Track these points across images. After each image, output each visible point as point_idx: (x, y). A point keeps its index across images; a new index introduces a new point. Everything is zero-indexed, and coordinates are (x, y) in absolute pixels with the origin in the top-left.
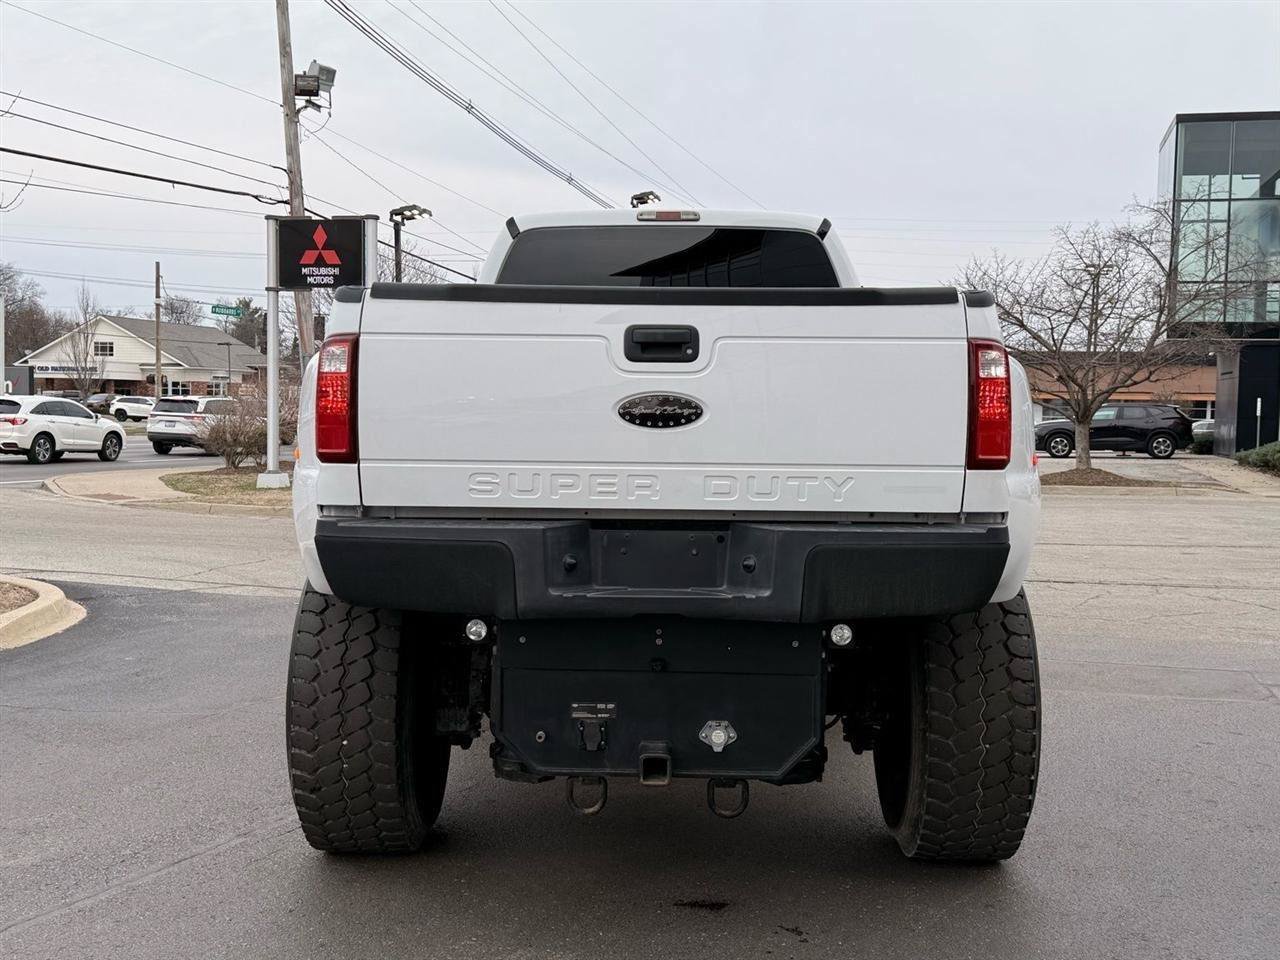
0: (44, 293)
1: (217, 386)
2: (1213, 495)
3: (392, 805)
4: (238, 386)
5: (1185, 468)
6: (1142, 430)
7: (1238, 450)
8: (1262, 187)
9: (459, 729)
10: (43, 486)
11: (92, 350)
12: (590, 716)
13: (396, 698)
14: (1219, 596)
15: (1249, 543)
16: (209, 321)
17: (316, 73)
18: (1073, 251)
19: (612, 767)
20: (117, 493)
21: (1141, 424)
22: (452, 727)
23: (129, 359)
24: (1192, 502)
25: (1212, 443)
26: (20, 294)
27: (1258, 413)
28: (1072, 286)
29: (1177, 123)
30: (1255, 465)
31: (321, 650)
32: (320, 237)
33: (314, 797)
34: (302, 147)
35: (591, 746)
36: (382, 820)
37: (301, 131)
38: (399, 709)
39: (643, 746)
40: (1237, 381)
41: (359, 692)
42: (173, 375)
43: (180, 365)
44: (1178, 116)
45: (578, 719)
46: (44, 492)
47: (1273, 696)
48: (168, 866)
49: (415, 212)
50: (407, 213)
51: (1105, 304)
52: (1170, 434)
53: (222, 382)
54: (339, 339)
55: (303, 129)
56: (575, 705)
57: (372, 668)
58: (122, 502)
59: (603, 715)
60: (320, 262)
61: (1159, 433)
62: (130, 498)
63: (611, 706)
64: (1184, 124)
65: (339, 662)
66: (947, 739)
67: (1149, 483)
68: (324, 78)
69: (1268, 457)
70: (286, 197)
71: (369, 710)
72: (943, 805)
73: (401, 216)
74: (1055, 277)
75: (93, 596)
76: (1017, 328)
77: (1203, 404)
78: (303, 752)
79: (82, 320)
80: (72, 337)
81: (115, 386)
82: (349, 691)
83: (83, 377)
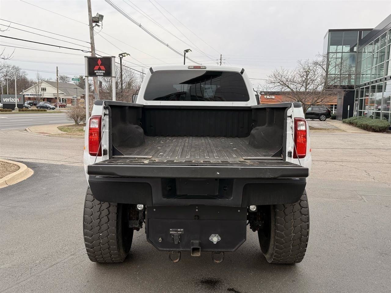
0: (27, 74)
1: (74, 100)
2: (337, 132)
3: (115, 252)
4: (79, 99)
5: (329, 124)
6: (318, 113)
7: (343, 119)
8: (350, 49)
9: (136, 226)
10: (26, 130)
11: (40, 90)
12: (175, 233)
13: (116, 221)
14: (343, 165)
15: (348, 147)
16: (72, 82)
17: (98, 17)
18: (302, 67)
19: (182, 249)
20: (45, 132)
21: (318, 112)
22: (134, 226)
23: (50, 92)
24: (332, 135)
25: (336, 116)
26: (21, 75)
27: (349, 109)
28: (302, 77)
29: (329, 32)
30: (347, 123)
31: (93, 207)
32: (99, 62)
33: (92, 250)
34: (94, 37)
35: (176, 243)
36: (113, 256)
37: (94, 32)
38: (117, 223)
39: (192, 242)
40: (343, 100)
41: (105, 219)
42: (61, 97)
43: (64, 94)
44: (329, 30)
45: (172, 234)
46: (26, 132)
47: (363, 199)
48: (49, 267)
49: (126, 54)
50: (123, 55)
51: (310, 81)
52: (326, 115)
53: (75, 98)
54: (95, 117)
55: (95, 32)
56: (171, 230)
57: (109, 212)
58: (47, 135)
59: (180, 233)
60: (100, 69)
61: (322, 114)
62: (49, 133)
63: (182, 230)
64: (331, 32)
65: (99, 210)
66: (282, 232)
67: (321, 129)
68: (100, 18)
69: (351, 121)
70: (90, 50)
71: (108, 225)
72: (280, 251)
73: (122, 56)
74: (297, 74)
75: (36, 167)
76: (287, 88)
77: (332, 105)
78: (88, 237)
79: (37, 82)
80: (35, 86)
81: (47, 99)
82: (102, 219)
83: (38, 97)
